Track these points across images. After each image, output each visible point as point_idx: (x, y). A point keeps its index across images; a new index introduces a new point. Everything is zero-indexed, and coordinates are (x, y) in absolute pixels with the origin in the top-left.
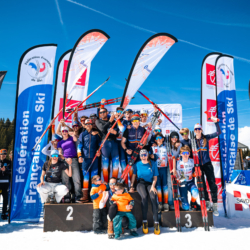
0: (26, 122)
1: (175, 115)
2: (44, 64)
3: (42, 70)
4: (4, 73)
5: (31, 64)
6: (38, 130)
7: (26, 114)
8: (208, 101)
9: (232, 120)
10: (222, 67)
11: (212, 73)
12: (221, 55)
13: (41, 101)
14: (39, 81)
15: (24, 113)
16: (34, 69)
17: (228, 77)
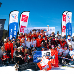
0: (11, 32)
1: (53, 30)
4: (5, 19)
5: (12, 16)
6: (15, 35)
8: (63, 26)
10: (68, 15)
13: (15, 27)
15: (11, 30)
17: (70, 18)
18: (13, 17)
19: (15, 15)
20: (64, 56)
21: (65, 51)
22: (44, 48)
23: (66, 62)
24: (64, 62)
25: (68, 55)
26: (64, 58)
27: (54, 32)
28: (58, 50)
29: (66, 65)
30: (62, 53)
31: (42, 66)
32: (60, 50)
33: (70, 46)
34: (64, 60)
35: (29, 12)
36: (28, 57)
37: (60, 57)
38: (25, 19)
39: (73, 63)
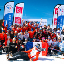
2: (11, 7)
3: (10, 9)
6: (9, 25)
7: (6, 21)
8: (55, 19)
9: (61, 24)
11: (57, 11)
12: (61, 5)
13: (10, 17)
14: (9, 12)
15: (6, 20)
16: (8, 9)
18: (8, 8)
19: (10, 6)
20: (52, 47)
21: (54, 43)
22: (35, 39)
23: (54, 52)
24: (53, 52)
25: (57, 47)
26: (53, 49)
27: (46, 24)
28: (48, 42)
29: (55, 55)
30: (51, 44)
31: (32, 56)
32: (50, 42)
33: (59, 39)
34: (52, 51)
35: (24, 4)
36: (21, 46)
37: (49, 48)
38: (20, 11)
39: (61, 54)
